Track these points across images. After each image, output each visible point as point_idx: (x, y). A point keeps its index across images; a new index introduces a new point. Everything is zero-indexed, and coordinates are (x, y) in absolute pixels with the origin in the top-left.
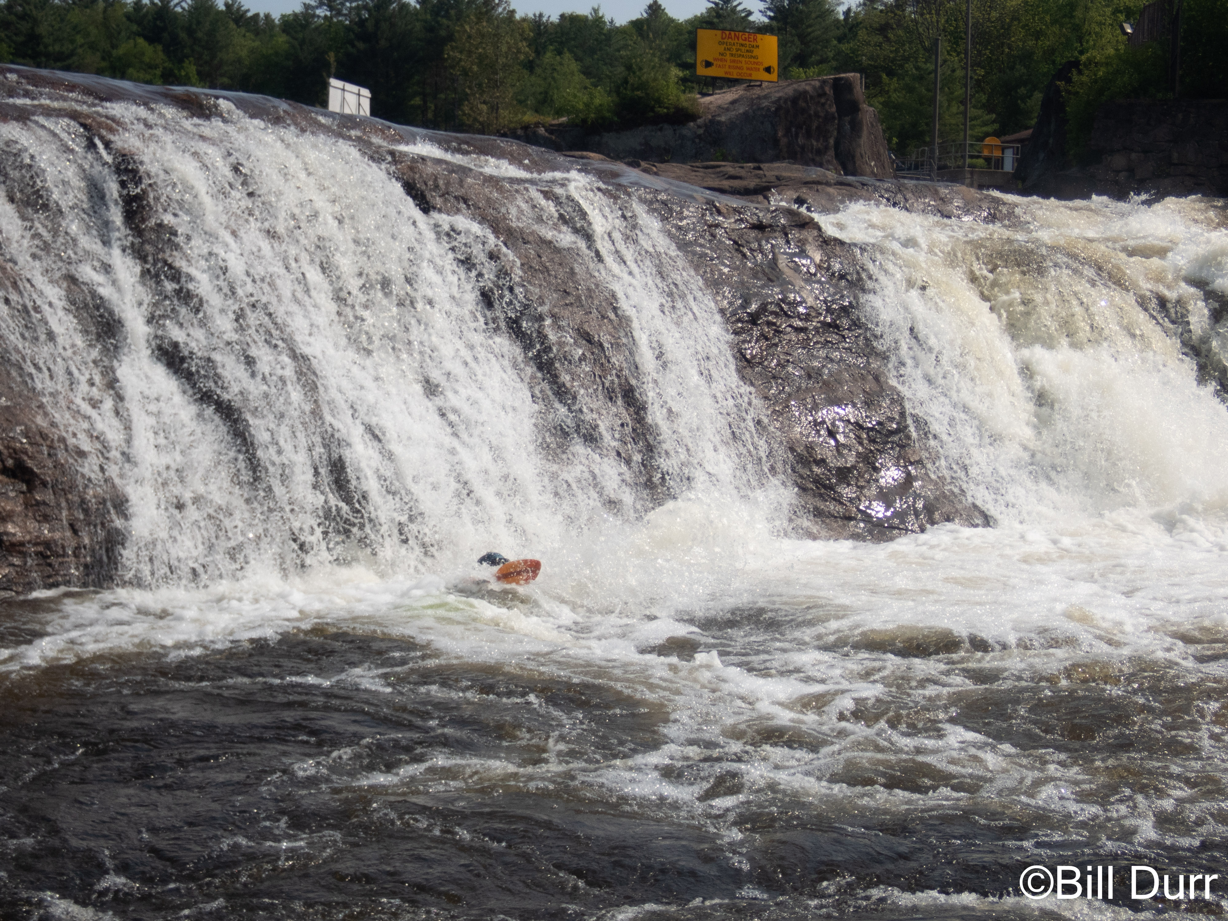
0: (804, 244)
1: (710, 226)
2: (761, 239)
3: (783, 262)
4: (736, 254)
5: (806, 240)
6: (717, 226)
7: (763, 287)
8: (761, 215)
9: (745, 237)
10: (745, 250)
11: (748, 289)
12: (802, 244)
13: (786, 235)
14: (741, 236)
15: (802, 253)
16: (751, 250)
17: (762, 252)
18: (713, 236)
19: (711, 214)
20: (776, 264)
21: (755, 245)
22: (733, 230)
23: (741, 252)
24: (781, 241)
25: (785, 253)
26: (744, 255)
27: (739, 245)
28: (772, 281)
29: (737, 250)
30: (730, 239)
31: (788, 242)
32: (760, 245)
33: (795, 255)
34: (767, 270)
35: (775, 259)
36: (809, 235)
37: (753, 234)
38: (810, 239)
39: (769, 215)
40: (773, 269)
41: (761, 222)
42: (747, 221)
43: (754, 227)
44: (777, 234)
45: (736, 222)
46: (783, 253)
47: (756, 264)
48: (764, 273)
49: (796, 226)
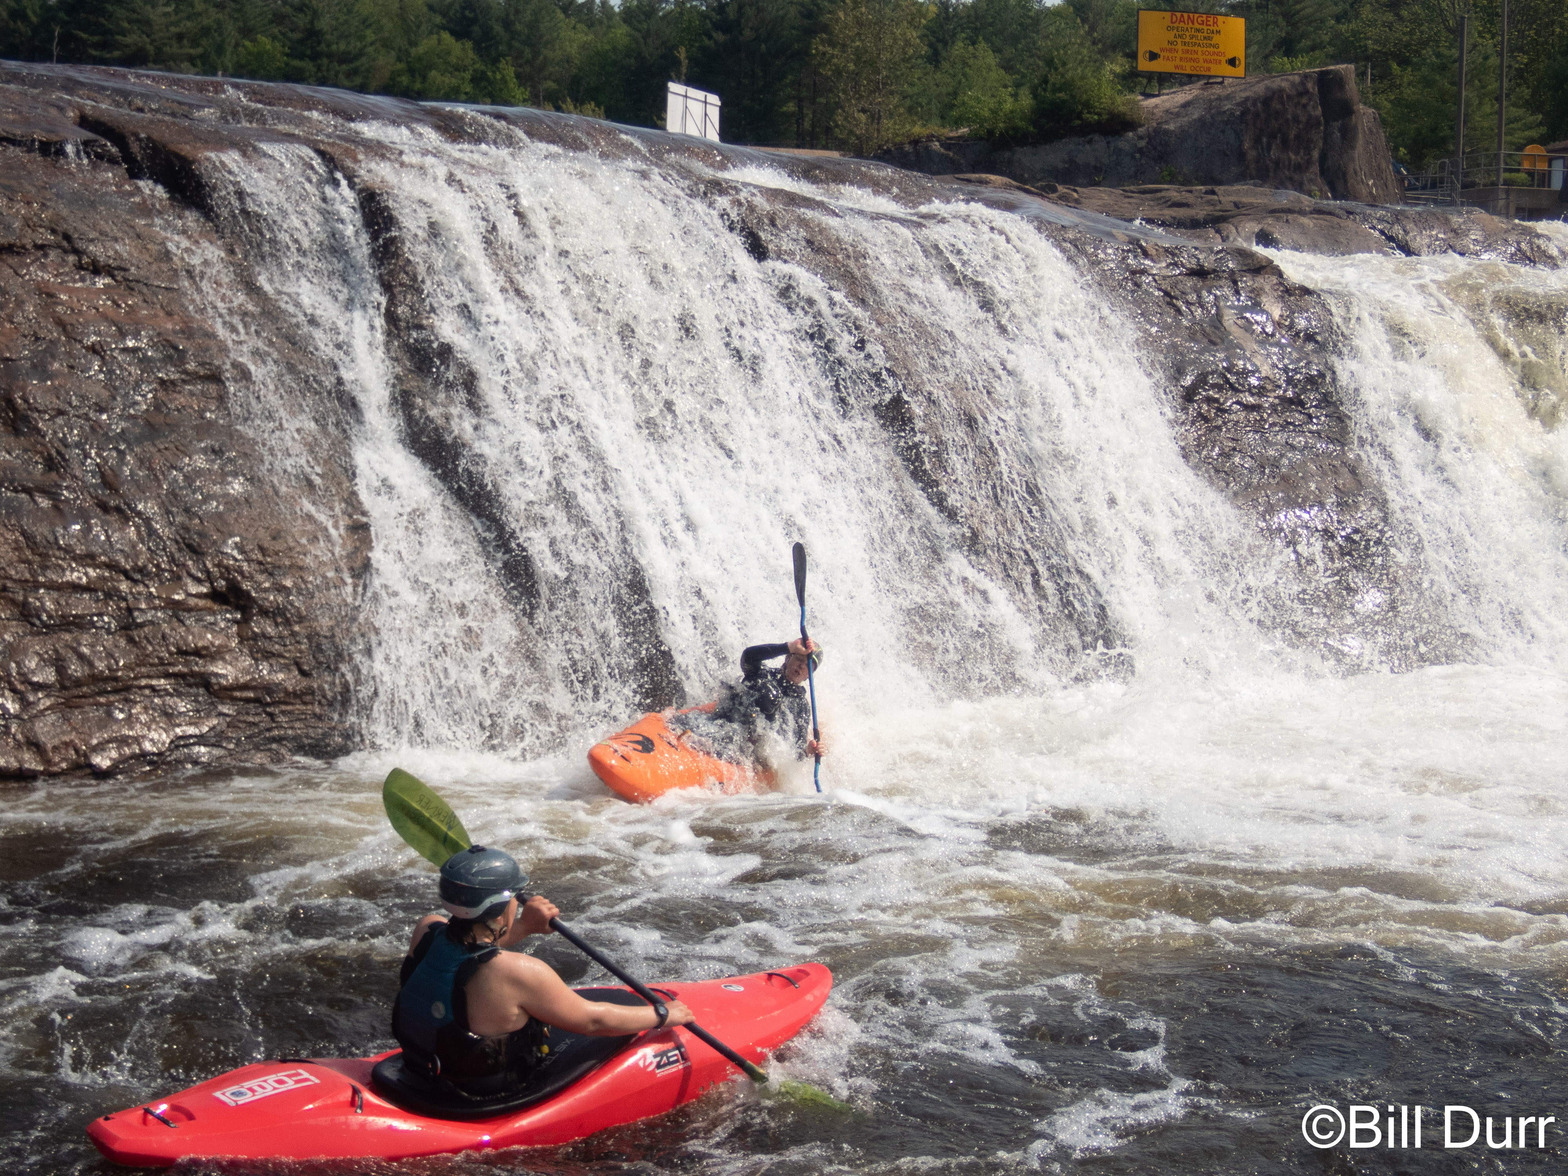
0: (1258, 295)
1: (1133, 273)
2: (1201, 289)
3: (1229, 319)
4: (1167, 309)
5: (1262, 289)
6: (1143, 272)
7: (1201, 352)
8: (1202, 257)
9: (1180, 286)
10: (1180, 303)
11: (1181, 354)
12: (1256, 295)
13: (1235, 282)
14: (1174, 285)
15: (1256, 307)
16: (1188, 304)
17: (1202, 306)
18: (1137, 285)
19: (1135, 257)
20: (1220, 322)
21: (1193, 297)
22: (1165, 278)
23: (1174, 306)
24: (1227, 291)
25: (1232, 307)
26: (1178, 311)
27: (1172, 297)
28: (1214, 344)
29: (1168, 304)
30: (1160, 289)
31: (1237, 292)
32: (1199, 297)
34: (1208, 329)
35: (1219, 316)
36: (1266, 282)
37: (1190, 283)
38: (1267, 288)
39: (1212, 258)
40: (1216, 328)
41: (1202, 266)
42: (1183, 266)
43: (1192, 273)
44: (1222, 282)
45: (1168, 266)
46: (1230, 307)
47: (1194, 321)
48: (1205, 334)
49: (1249, 271)
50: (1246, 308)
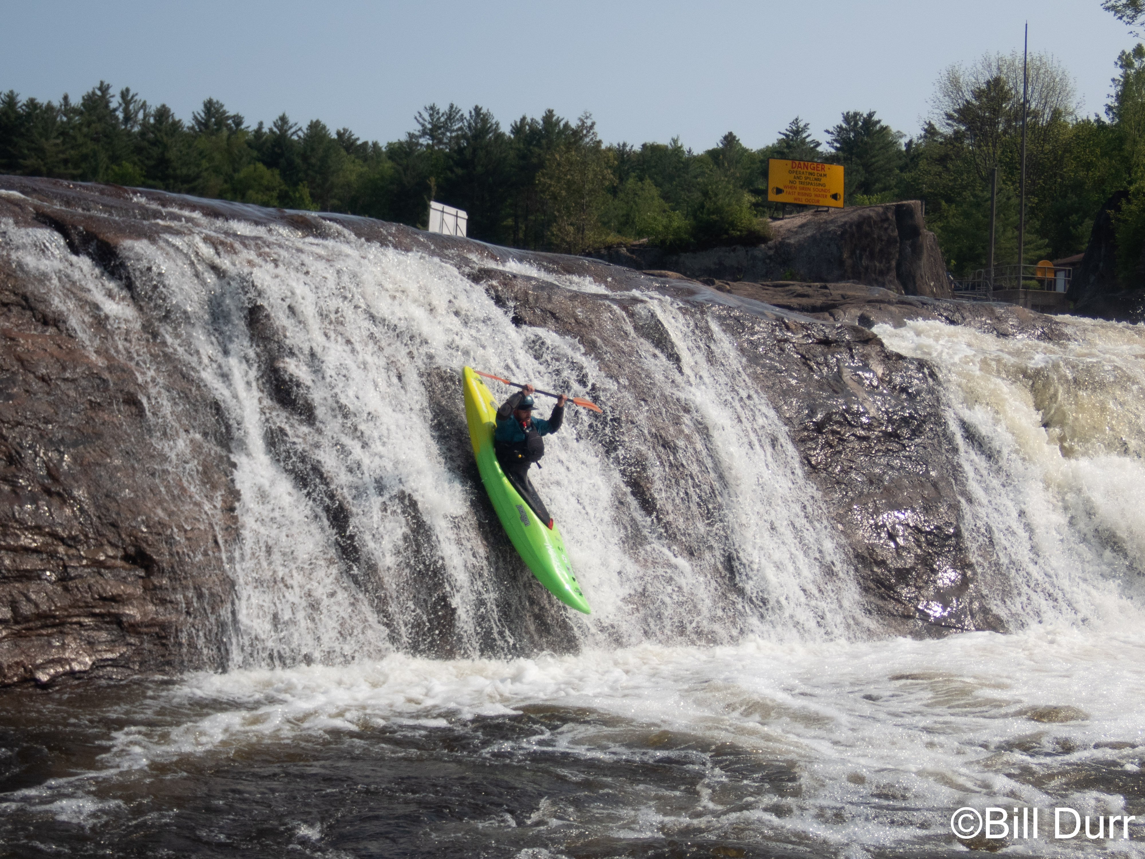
0: (867, 359)
1: (779, 341)
2: (827, 353)
3: (847, 375)
4: (803, 367)
5: (869, 355)
6: (786, 341)
7: (828, 398)
8: (827, 331)
9: (812, 351)
10: (812, 364)
11: (814, 399)
12: (865, 358)
13: (851, 350)
14: (808, 351)
15: (866, 367)
16: (818, 364)
17: (827, 366)
18: (782, 350)
19: (781, 330)
20: (841, 377)
21: (821, 359)
22: (801, 345)
23: (808, 365)
24: (846, 356)
25: (849, 367)
26: (811, 369)
27: (806, 359)
28: (837, 393)
29: (804, 363)
30: (798, 353)
31: (852, 357)
32: (826, 359)
33: (858, 368)
34: (832, 382)
35: (840, 372)
36: (872, 350)
37: (819, 349)
38: (873, 354)
39: (835, 332)
40: (838, 381)
41: (827, 338)
42: (814, 337)
43: (820, 342)
44: (842, 349)
45: (803, 337)
46: (847, 367)
47: (822, 376)
48: (830, 385)
49: (860, 342)
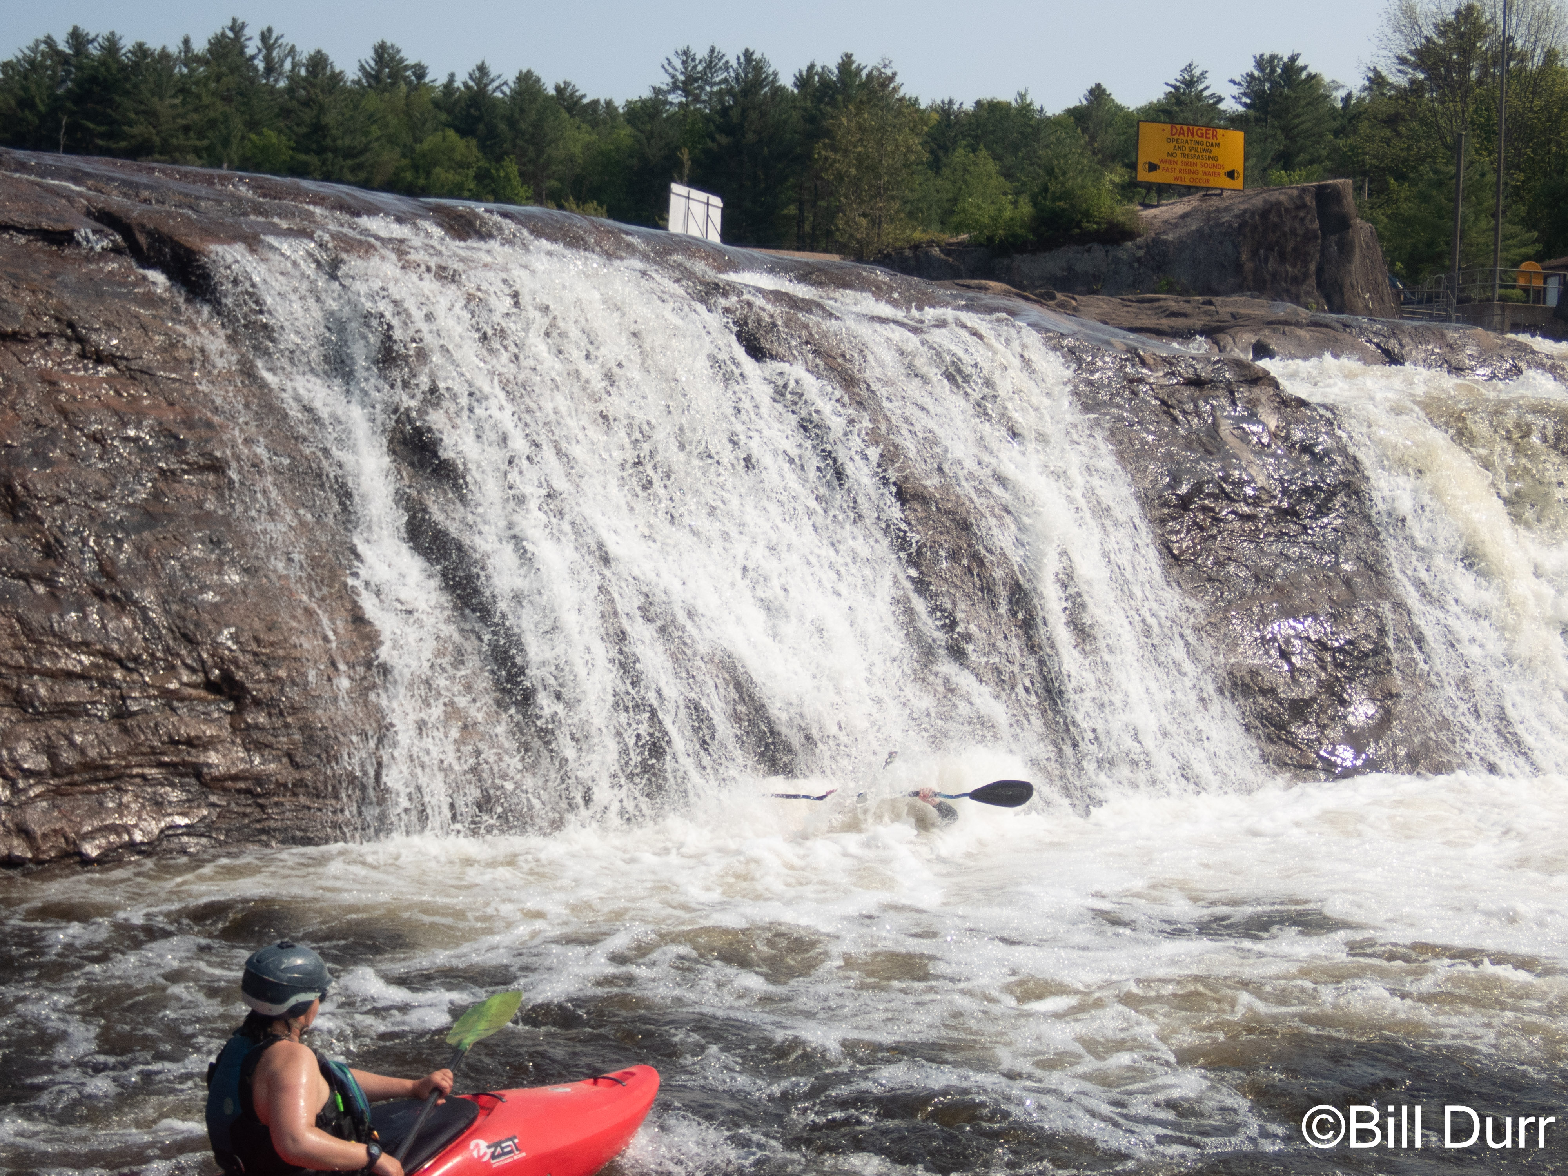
0: (1255, 406)
1: (1131, 381)
2: (1198, 398)
3: (1226, 428)
4: (1164, 418)
5: (1258, 400)
6: (1141, 381)
7: (1197, 461)
8: (1198, 367)
9: (1177, 396)
10: (1176, 413)
11: (1178, 463)
12: (1252, 405)
13: (1232, 393)
14: (1171, 395)
15: (1253, 417)
16: (1185, 413)
17: (1199, 416)
18: (1135, 393)
19: (1133, 366)
20: (1217, 431)
21: (1189, 407)
22: (1162, 387)
23: (1171, 415)
24: (1224, 402)
25: (1229, 417)
26: (1175, 420)
27: (1169, 406)
28: (1210, 453)
29: (1165, 412)
30: (1157, 398)
31: (1234, 403)
32: (1196, 406)
34: (1204, 439)
35: (1215, 425)
36: (1262, 393)
37: (1187, 392)
38: (1264, 399)
39: (1210, 368)
40: (1213, 438)
41: (1199, 376)
42: (1180, 375)
43: (1189, 382)
44: (1220, 392)
45: (1165, 375)
46: (1227, 417)
47: (1190, 430)
48: (1201, 443)
49: (1246, 381)
50: (1242, 419)
